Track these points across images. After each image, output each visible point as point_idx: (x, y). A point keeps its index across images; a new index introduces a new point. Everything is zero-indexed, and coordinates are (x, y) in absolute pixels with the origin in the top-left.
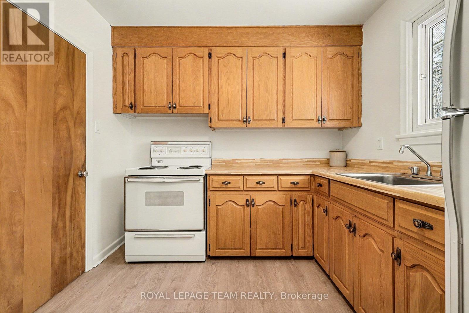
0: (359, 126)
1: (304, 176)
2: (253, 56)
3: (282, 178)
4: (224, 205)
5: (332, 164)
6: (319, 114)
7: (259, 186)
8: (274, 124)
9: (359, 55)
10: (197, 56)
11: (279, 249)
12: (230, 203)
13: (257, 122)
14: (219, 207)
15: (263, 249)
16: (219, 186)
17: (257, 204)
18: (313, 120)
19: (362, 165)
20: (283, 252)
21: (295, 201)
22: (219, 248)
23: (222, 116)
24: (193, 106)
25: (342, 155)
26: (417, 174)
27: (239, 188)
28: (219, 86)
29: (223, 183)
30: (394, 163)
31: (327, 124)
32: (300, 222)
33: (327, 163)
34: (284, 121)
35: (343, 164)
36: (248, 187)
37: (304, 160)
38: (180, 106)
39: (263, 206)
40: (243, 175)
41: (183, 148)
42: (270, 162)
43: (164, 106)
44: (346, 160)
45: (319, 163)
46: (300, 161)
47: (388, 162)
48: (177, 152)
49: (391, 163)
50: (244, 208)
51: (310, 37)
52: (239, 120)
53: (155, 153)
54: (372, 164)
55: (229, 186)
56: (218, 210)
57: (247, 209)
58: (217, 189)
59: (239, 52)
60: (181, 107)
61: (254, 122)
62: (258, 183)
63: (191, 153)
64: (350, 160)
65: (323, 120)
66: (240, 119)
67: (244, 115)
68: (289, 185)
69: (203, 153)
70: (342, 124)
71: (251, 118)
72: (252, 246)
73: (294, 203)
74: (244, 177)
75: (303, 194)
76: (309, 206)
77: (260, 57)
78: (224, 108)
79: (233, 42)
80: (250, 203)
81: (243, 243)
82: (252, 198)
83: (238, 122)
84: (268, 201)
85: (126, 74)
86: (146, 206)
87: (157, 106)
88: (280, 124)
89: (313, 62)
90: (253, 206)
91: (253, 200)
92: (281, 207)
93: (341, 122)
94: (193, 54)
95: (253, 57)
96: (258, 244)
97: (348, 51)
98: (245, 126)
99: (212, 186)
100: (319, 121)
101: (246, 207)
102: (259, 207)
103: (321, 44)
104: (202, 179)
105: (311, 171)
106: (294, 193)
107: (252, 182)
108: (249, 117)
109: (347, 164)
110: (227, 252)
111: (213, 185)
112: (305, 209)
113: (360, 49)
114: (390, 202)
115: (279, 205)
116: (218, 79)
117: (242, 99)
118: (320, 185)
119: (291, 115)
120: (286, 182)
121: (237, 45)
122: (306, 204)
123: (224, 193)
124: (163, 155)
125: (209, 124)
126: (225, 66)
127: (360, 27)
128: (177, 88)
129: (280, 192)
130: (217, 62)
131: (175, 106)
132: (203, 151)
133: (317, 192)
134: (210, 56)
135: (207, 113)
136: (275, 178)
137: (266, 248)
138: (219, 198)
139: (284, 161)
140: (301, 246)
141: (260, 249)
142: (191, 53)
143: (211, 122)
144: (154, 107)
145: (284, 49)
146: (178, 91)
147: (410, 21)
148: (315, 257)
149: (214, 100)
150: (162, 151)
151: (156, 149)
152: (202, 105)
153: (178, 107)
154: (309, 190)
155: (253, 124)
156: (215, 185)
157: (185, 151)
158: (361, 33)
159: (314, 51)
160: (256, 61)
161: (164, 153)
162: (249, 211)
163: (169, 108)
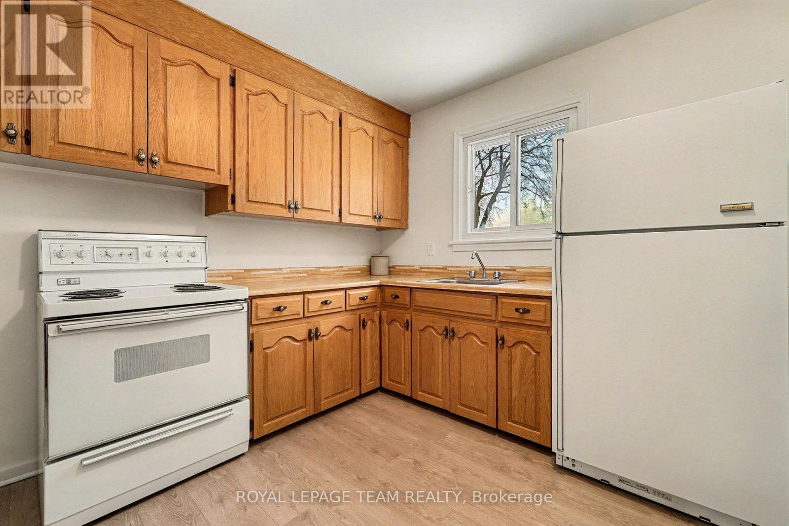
0: (408, 228)
2: (302, 108)
3: (350, 293)
4: (276, 346)
5: (374, 271)
6: (375, 210)
7: (325, 307)
8: (328, 217)
9: (407, 147)
10: (206, 72)
11: (347, 390)
12: (284, 340)
13: (307, 211)
14: (268, 351)
15: (328, 397)
16: (269, 316)
17: (321, 334)
18: (370, 216)
19: (410, 272)
21: (364, 320)
22: (268, 421)
23: (254, 194)
24: (198, 167)
25: (384, 261)
26: (474, 277)
27: (298, 314)
28: (250, 141)
29: (275, 310)
31: (383, 223)
32: (368, 348)
34: (340, 215)
36: (310, 311)
37: (344, 269)
38: (168, 162)
39: (329, 336)
40: (304, 293)
41: (143, 249)
42: (304, 272)
43: (125, 154)
44: (390, 268)
45: (360, 272)
47: (441, 267)
48: (126, 258)
49: (445, 268)
50: (305, 343)
52: (282, 206)
53: (55, 260)
54: (423, 270)
55: (285, 313)
56: (266, 356)
57: (310, 345)
58: (265, 321)
59: (283, 95)
60: (169, 165)
61: (303, 210)
62: (325, 303)
63: (163, 260)
64: (394, 267)
65: (380, 218)
66: (284, 203)
67: (290, 198)
68: (357, 301)
69: (191, 259)
70: (393, 225)
71: (300, 202)
72: (316, 402)
73: (363, 324)
74: (306, 295)
75: (371, 310)
77: (311, 114)
78: (258, 181)
79: (271, 73)
80: (313, 335)
81: (305, 399)
82: (317, 325)
83: (279, 208)
84: (336, 327)
88: (336, 219)
89: (370, 142)
90: (317, 336)
91: (317, 329)
92: (349, 333)
93: (393, 222)
94: (198, 64)
95: (302, 110)
96: (323, 392)
97: (400, 140)
98: (291, 215)
99: (257, 316)
100: (376, 218)
101: (308, 341)
102: (324, 338)
103: (376, 122)
104: (245, 306)
105: (379, 281)
106: (363, 311)
107: (315, 303)
108: (297, 203)
109: (390, 272)
110: (282, 421)
111: (259, 314)
112: (372, 330)
113: (408, 141)
114: (493, 300)
115: (347, 330)
116: (248, 130)
117: (286, 172)
118: (396, 297)
119: (348, 208)
120: (355, 298)
121: (279, 82)
122: (373, 323)
123: (276, 326)
124: (85, 264)
125: (230, 206)
126: (260, 110)
127: (408, 116)
128: (161, 123)
129: (348, 313)
130: (245, 98)
131: (156, 159)
132: (193, 255)
133: (384, 305)
134: (233, 83)
135: (227, 185)
136: (342, 293)
137: (333, 395)
138: (268, 335)
139: (321, 270)
140: (368, 379)
141: (325, 398)
142: (191, 61)
143: (233, 202)
144: (92, 152)
145: (341, 115)
146: (162, 130)
147: (461, 135)
148: (384, 386)
149: (240, 163)
150: (79, 255)
151: (59, 249)
152: (216, 169)
153: (162, 162)
154: (375, 306)
155: (301, 214)
156: (262, 314)
157: (148, 255)
158: (409, 124)
159: (371, 128)
160: (306, 118)
161: (88, 259)
162: (312, 346)
163: (139, 160)
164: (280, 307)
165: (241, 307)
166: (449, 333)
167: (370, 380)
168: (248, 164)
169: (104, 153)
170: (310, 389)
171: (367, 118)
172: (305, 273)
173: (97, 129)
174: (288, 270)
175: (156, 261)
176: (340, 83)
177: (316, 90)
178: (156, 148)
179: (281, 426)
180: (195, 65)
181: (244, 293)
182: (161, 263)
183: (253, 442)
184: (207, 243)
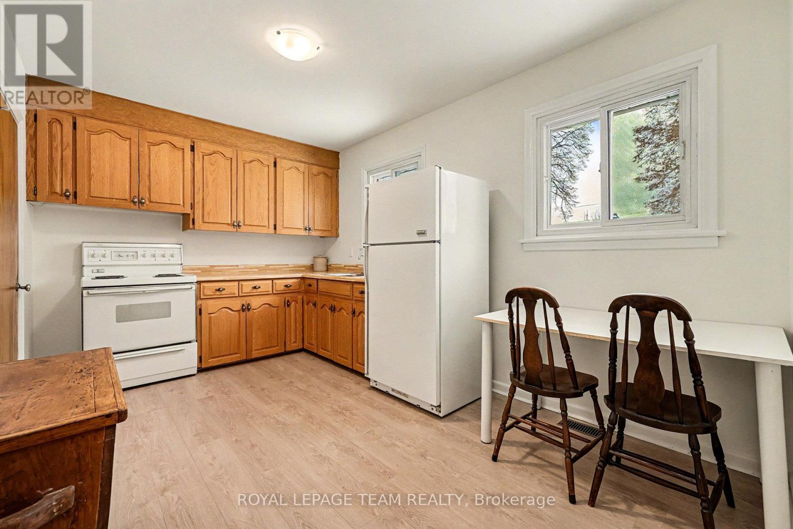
0: (337, 236)
1: (295, 279)
2: (243, 159)
3: (276, 282)
4: (217, 313)
5: (316, 268)
6: (306, 224)
7: (255, 291)
8: (265, 231)
9: (337, 176)
10: (175, 146)
11: (274, 347)
12: (224, 309)
13: (247, 227)
14: (212, 315)
15: (258, 350)
16: (213, 294)
17: (252, 308)
18: (302, 229)
19: (339, 269)
20: (278, 349)
21: (288, 301)
22: (213, 358)
23: (208, 218)
24: (170, 204)
25: (324, 261)
27: (235, 294)
28: (204, 185)
29: (216, 290)
30: (359, 266)
31: (313, 233)
32: (292, 320)
33: (312, 268)
34: (275, 228)
35: (326, 269)
36: (243, 292)
37: (290, 266)
38: (151, 202)
39: (259, 309)
40: (239, 281)
41: (140, 252)
43: (126, 200)
44: (327, 266)
45: (305, 268)
46: (287, 266)
48: (130, 258)
50: (239, 313)
51: (298, 153)
52: (228, 224)
53: (91, 259)
54: (346, 268)
55: (223, 292)
56: (210, 318)
57: (243, 314)
58: (210, 297)
59: (229, 152)
60: (151, 204)
61: (245, 227)
62: (255, 288)
63: (153, 259)
64: (330, 265)
65: (310, 229)
66: (230, 223)
67: (234, 219)
68: (283, 288)
69: (171, 259)
70: (324, 234)
71: (242, 222)
72: (248, 351)
73: (288, 304)
74: (240, 282)
75: (295, 295)
76: (299, 306)
77: (251, 162)
78: (211, 209)
79: (220, 139)
80: (246, 308)
81: (239, 348)
82: (248, 302)
83: (226, 226)
84: (263, 304)
85: (56, 149)
86: (118, 322)
87: (113, 198)
88: (272, 230)
89: (301, 176)
90: (249, 310)
91: (249, 305)
92: (276, 309)
93: (323, 232)
94: (170, 142)
95: (243, 161)
96: (253, 346)
97: (329, 172)
98: (235, 230)
99: (204, 293)
100: (306, 230)
101: (241, 312)
102: (255, 311)
103: (307, 161)
104: (194, 287)
105: (302, 275)
106: (287, 295)
107: (247, 287)
108: (239, 222)
109: (328, 268)
110: (222, 360)
111: (205, 292)
112: (296, 308)
113: (338, 172)
115: (274, 307)
117: (231, 202)
118: (310, 285)
119: (282, 223)
120: (280, 285)
121: (226, 144)
122: (297, 303)
123: (218, 300)
124: (107, 261)
125: (191, 226)
126: (212, 164)
127: (337, 154)
128: (147, 180)
129: (274, 295)
130: (201, 157)
131: (143, 201)
132: (172, 256)
133: (307, 292)
134: (193, 149)
135: (188, 213)
136: (270, 282)
137: (263, 349)
138: (211, 306)
139: (270, 267)
140: (292, 341)
141: (255, 350)
142: (166, 141)
143: (193, 223)
144: (108, 200)
145: (275, 159)
146: (147, 184)
147: (366, 170)
148: (305, 347)
149: (198, 198)
150: (104, 256)
151: (93, 253)
152: (182, 204)
153: (147, 202)
154: (300, 292)
155: (243, 229)
156: (208, 292)
157: (144, 256)
158: (338, 159)
159: (302, 166)
160: (247, 165)
161: (108, 259)
162: (245, 316)
163: (134, 203)
164: (220, 289)
165: (190, 287)
166: (333, 309)
167: (294, 342)
168: (203, 199)
169: (114, 200)
170: (243, 342)
171: (299, 158)
172: (257, 268)
173: (110, 188)
174: (243, 267)
175: (149, 260)
176: (275, 138)
177: (255, 145)
178: (144, 194)
179: (220, 363)
180: (168, 143)
181: (195, 279)
182: (152, 261)
183: (200, 370)
184: (182, 248)
